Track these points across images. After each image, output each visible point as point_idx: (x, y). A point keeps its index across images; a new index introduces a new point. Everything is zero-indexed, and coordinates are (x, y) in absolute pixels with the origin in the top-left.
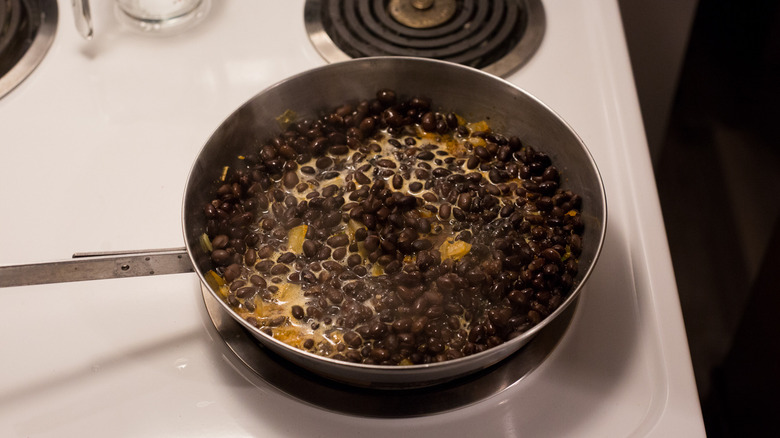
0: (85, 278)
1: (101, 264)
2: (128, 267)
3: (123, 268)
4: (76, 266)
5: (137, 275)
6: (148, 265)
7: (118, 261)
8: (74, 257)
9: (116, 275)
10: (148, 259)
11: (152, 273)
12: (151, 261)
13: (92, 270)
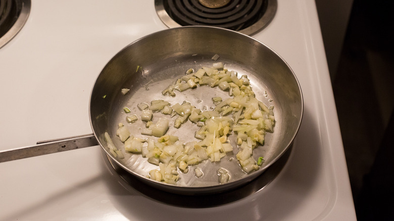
0: (44, 154)
1: (51, 146)
2: (65, 146)
3: (62, 147)
4: (39, 148)
5: (70, 150)
6: (75, 144)
7: (60, 144)
8: (37, 143)
9: (59, 151)
10: (75, 141)
11: (77, 148)
12: (76, 142)
13: (46, 150)
